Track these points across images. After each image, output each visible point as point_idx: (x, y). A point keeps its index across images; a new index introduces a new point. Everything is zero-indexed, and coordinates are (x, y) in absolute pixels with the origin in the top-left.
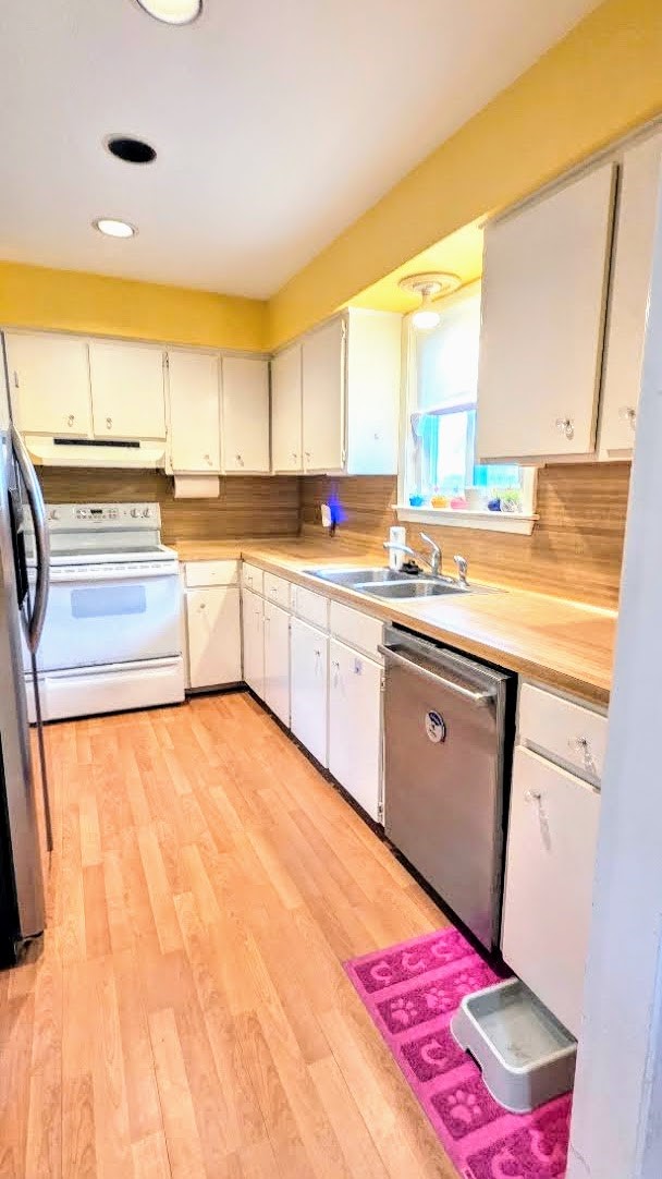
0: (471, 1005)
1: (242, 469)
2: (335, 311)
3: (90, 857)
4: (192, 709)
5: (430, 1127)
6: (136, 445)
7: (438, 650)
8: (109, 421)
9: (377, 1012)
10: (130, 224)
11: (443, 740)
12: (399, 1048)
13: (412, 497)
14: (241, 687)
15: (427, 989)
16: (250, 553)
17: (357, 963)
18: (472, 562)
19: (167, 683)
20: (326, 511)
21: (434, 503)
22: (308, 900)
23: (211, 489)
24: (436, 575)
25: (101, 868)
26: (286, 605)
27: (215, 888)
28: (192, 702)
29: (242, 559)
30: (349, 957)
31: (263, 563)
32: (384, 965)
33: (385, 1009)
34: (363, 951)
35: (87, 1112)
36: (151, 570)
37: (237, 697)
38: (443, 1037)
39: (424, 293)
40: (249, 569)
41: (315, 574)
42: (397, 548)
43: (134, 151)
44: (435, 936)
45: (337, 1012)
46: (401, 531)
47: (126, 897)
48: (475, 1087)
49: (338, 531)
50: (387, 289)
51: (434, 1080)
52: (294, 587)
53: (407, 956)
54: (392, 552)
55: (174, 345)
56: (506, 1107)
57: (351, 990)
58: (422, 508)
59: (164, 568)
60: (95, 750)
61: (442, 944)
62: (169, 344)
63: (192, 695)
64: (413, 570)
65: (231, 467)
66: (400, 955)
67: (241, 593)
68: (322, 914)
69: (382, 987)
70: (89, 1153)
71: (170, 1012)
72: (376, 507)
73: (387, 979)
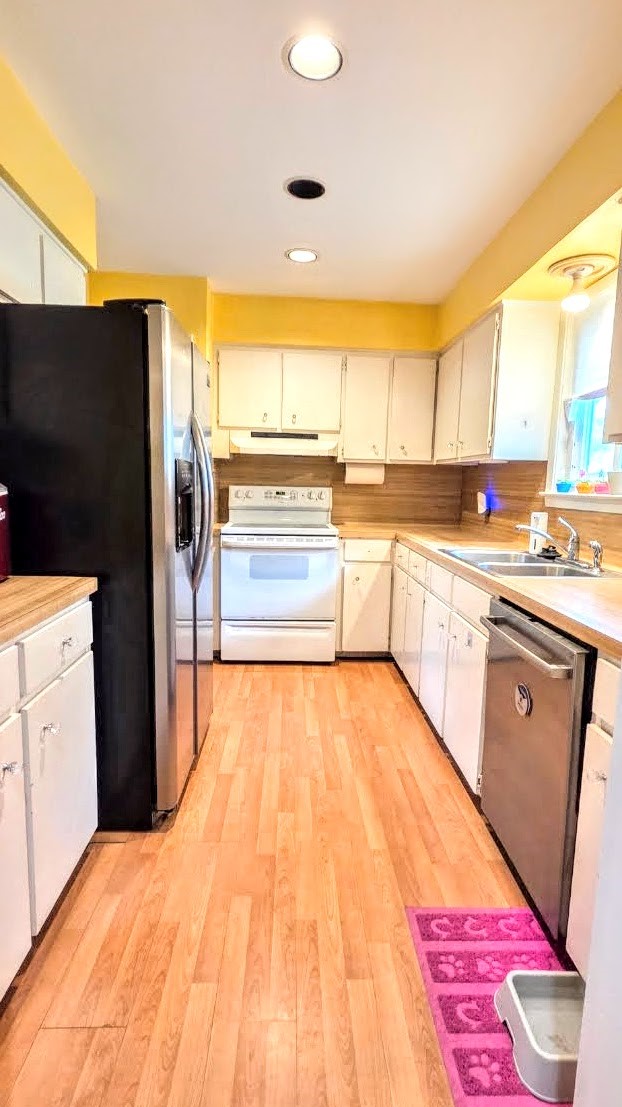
0: (516, 981)
1: (404, 458)
2: (491, 305)
3: (226, 768)
4: (340, 670)
5: (444, 1072)
6: (314, 437)
7: (531, 624)
8: (294, 416)
9: (425, 958)
10: (313, 251)
11: (529, 713)
12: (435, 997)
13: (559, 483)
14: (387, 658)
15: (482, 956)
16: (404, 534)
17: (420, 912)
18: (606, 547)
19: (320, 644)
20: (481, 498)
21: (579, 488)
22: (392, 847)
23: (376, 476)
24: (572, 560)
25: (231, 777)
26: (423, 581)
27: (314, 815)
28: (343, 664)
29: (396, 540)
30: (415, 905)
31: (412, 544)
32: (445, 921)
33: (433, 959)
34: (429, 903)
35: (168, 949)
36: (314, 543)
37: (383, 666)
38: (486, 1002)
39: (575, 276)
40: (401, 549)
41: (449, 553)
42: (537, 533)
43: (306, 189)
44: (506, 912)
45: (388, 946)
46: (543, 517)
47: (244, 803)
48: (504, 1058)
49: (491, 517)
50: (537, 277)
51: (461, 1035)
52: (430, 563)
53: (471, 921)
54: (533, 537)
55: (354, 351)
56: (531, 1089)
57: (408, 933)
58: (569, 493)
59: (326, 543)
60: (253, 688)
61: (512, 921)
62: (348, 351)
63: (342, 658)
64: (552, 554)
65: (396, 457)
66: (465, 918)
67: (392, 570)
68: (400, 861)
69: (438, 940)
70: (162, 977)
71: (248, 900)
72: (525, 493)
73: (445, 935)
